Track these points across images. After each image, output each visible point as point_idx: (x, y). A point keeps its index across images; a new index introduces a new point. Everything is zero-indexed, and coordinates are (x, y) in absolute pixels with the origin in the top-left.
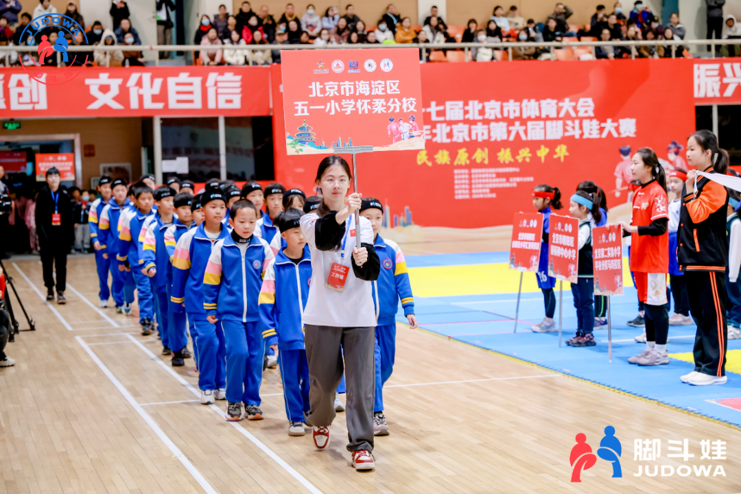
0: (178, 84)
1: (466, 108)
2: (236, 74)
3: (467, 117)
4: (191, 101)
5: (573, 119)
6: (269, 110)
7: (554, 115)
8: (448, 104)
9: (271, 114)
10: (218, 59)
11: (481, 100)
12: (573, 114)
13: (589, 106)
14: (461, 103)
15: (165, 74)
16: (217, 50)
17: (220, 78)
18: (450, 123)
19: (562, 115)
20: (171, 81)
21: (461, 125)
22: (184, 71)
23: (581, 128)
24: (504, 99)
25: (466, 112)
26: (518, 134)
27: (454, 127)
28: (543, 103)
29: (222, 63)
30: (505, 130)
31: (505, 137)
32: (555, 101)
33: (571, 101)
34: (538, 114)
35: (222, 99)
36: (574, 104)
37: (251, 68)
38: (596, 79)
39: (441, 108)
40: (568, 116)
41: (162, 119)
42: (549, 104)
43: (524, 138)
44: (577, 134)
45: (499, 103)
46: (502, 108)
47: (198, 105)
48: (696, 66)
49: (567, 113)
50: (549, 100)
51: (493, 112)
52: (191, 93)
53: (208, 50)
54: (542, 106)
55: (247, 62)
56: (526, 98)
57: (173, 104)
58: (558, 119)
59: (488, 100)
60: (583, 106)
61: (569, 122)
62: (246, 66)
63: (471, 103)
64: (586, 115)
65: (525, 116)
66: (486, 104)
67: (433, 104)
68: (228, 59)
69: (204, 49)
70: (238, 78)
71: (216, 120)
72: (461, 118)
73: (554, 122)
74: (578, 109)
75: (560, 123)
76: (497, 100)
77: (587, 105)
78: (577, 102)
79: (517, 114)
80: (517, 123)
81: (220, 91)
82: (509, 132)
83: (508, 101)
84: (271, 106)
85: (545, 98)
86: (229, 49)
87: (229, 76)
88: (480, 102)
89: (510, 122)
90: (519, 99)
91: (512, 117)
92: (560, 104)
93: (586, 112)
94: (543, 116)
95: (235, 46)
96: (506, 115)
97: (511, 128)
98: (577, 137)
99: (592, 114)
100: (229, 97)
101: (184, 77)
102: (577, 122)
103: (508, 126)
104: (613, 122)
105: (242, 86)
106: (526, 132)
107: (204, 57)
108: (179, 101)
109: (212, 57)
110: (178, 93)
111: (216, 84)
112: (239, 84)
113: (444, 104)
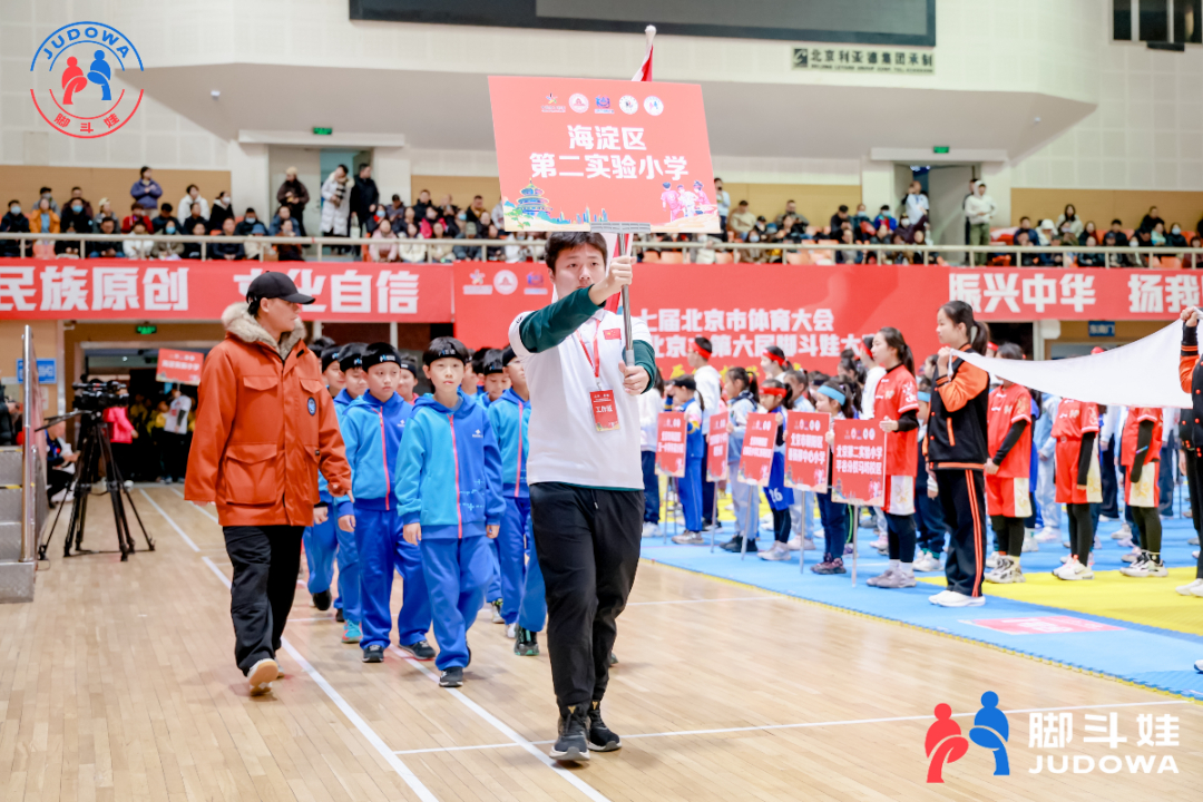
0: (343, 283)
1: (684, 318)
2: (412, 273)
3: (684, 328)
4: (359, 304)
5: (808, 334)
6: (451, 316)
7: (786, 328)
8: (662, 312)
9: (453, 321)
10: (392, 256)
11: (702, 309)
12: (809, 328)
13: (827, 319)
14: (676, 312)
15: (328, 272)
16: (391, 245)
17: (393, 277)
18: (664, 335)
19: (795, 328)
20: (336, 279)
21: (676, 337)
22: (351, 268)
23: (818, 344)
24: (727, 308)
25: (683, 322)
26: (743, 350)
27: (669, 339)
28: (774, 313)
29: (398, 259)
30: (728, 344)
31: (728, 353)
32: (787, 312)
33: (806, 312)
34: (767, 327)
35: (395, 302)
36: (809, 316)
37: (430, 267)
38: (836, 287)
39: (653, 317)
40: (802, 330)
41: (323, 324)
42: (780, 315)
43: (750, 353)
44: (813, 351)
45: (721, 313)
46: (725, 318)
47: (366, 308)
48: (952, 276)
49: (802, 326)
50: (780, 311)
51: (714, 322)
52: (359, 294)
53: (381, 244)
54: (772, 317)
55: (426, 259)
56: (753, 307)
57: (336, 307)
58: (790, 332)
59: (709, 309)
60: (820, 319)
61: (804, 337)
62: (424, 264)
63: (688, 311)
64: (824, 329)
65: (752, 329)
66: (707, 313)
67: (644, 311)
68: (404, 255)
69: (376, 244)
70: (415, 277)
71: (387, 326)
72: (677, 329)
73: (786, 336)
74: (815, 321)
75: (793, 337)
76: (719, 309)
77: (825, 317)
78: (813, 313)
79: (743, 326)
80: (743, 337)
81: (392, 292)
82: (733, 347)
83: (732, 311)
84: (453, 311)
85: (775, 308)
86: (404, 243)
87: (404, 275)
88: (699, 311)
89: (735, 335)
90: (745, 309)
91: (737, 329)
92: (794, 316)
93: (824, 325)
94: (774, 329)
95: (412, 240)
96: (729, 326)
97: (735, 342)
98: (813, 354)
99: (830, 328)
100: (403, 300)
101: (350, 275)
102: (813, 337)
103: (732, 340)
104: (856, 337)
105: (418, 287)
106: (753, 347)
107: (374, 253)
108: (343, 304)
109: (384, 254)
110: (343, 293)
111: (388, 283)
112: (415, 285)
113: (657, 313)
